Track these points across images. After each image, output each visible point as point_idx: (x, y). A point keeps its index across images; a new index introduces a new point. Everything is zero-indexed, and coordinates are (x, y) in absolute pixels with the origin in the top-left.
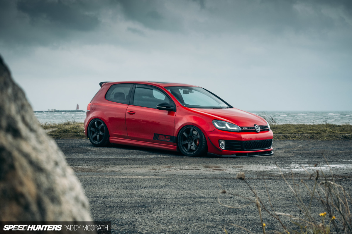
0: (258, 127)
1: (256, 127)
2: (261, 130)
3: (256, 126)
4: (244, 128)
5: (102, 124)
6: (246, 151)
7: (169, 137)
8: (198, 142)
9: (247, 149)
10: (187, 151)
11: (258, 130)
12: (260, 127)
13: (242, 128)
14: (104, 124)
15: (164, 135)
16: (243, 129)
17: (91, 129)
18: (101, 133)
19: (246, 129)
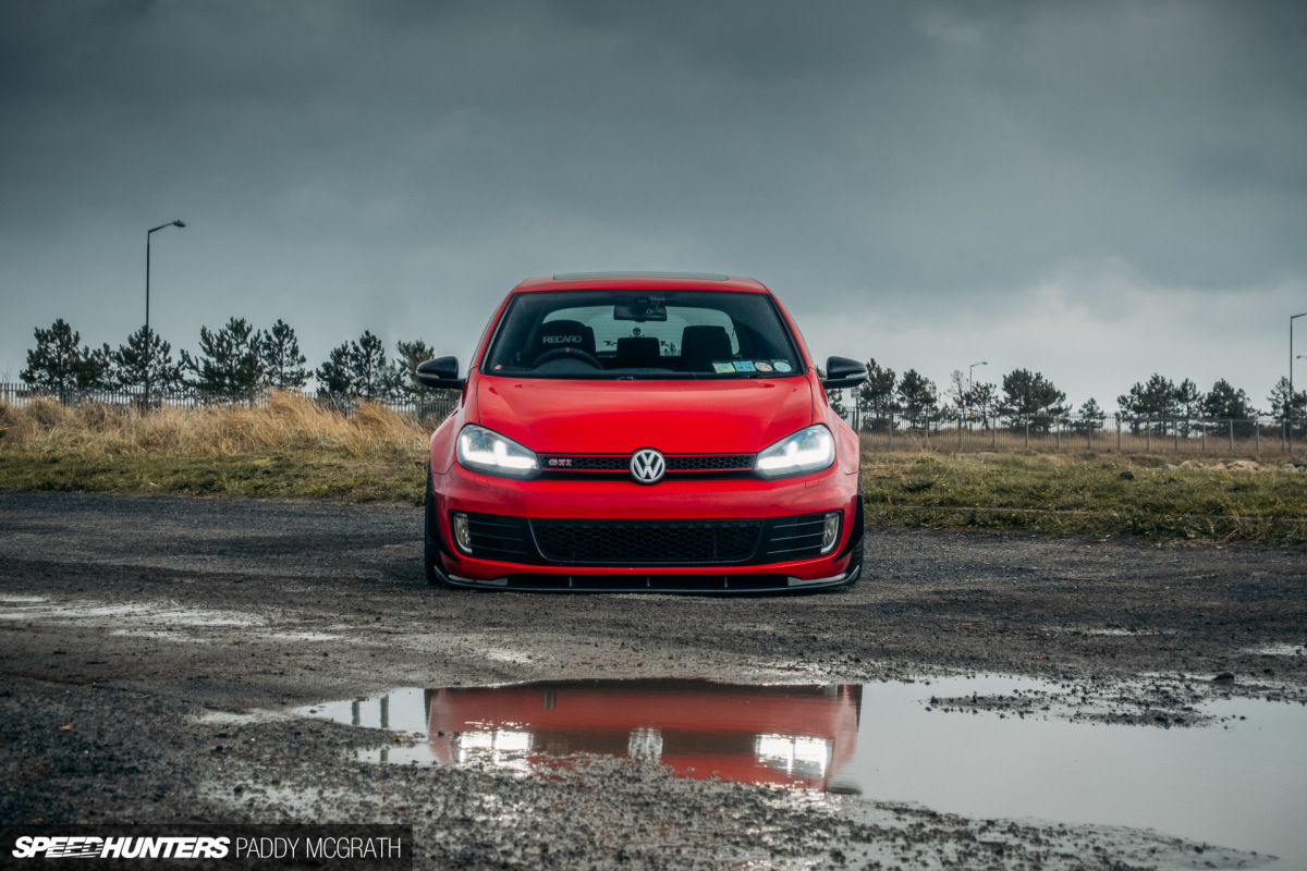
0: (649, 462)
1: (640, 459)
2: (665, 474)
3: (642, 453)
4: (553, 462)
11: (645, 474)
13: (544, 461)
16: (548, 466)
19: (566, 467)
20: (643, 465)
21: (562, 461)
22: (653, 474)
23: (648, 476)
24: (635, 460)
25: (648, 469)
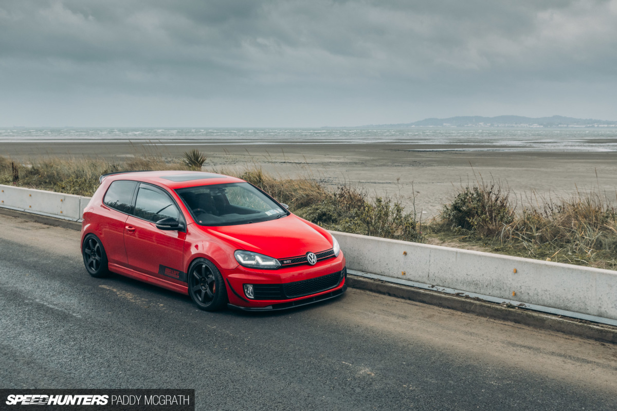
0: (312, 257)
1: (310, 256)
2: (318, 260)
3: (309, 254)
4: (285, 262)
5: (98, 245)
6: (291, 298)
7: (178, 272)
8: (214, 288)
9: (290, 295)
10: (200, 299)
11: (312, 262)
12: (316, 255)
13: (282, 262)
14: (101, 244)
15: (172, 269)
16: (284, 264)
17: (86, 251)
18: (97, 257)
19: (290, 263)
20: (312, 259)
21: (288, 261)
22: (314, 261)
23: (314, 263)
24: (308, 257)
25: (313, 259)
